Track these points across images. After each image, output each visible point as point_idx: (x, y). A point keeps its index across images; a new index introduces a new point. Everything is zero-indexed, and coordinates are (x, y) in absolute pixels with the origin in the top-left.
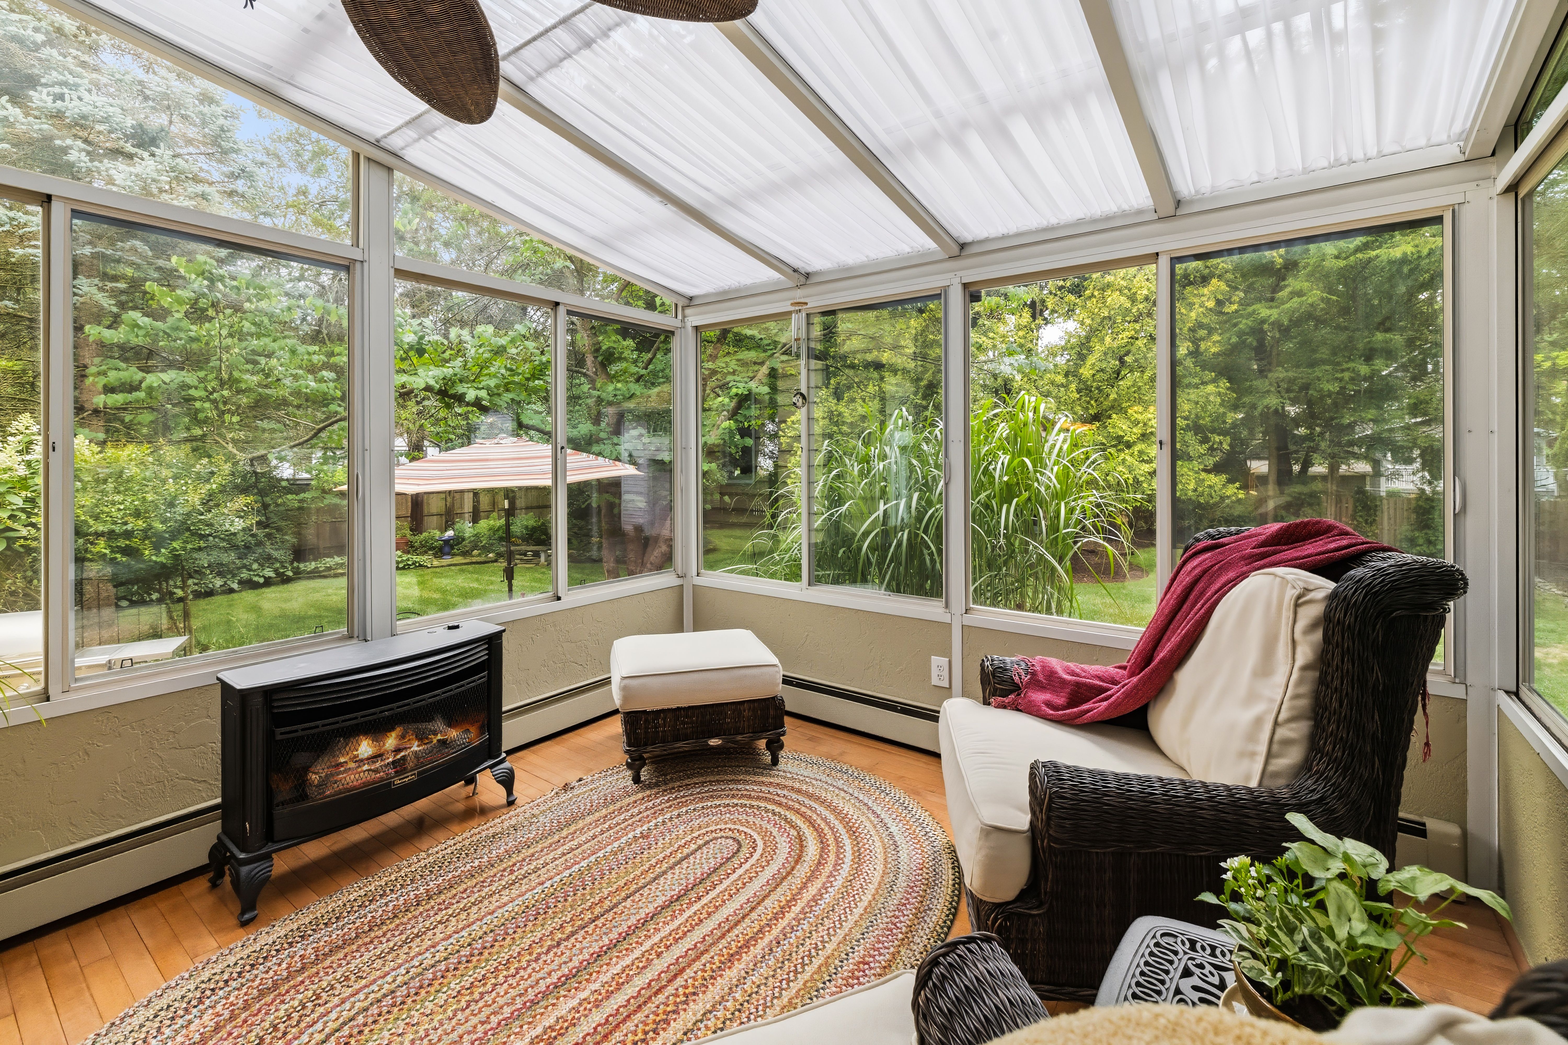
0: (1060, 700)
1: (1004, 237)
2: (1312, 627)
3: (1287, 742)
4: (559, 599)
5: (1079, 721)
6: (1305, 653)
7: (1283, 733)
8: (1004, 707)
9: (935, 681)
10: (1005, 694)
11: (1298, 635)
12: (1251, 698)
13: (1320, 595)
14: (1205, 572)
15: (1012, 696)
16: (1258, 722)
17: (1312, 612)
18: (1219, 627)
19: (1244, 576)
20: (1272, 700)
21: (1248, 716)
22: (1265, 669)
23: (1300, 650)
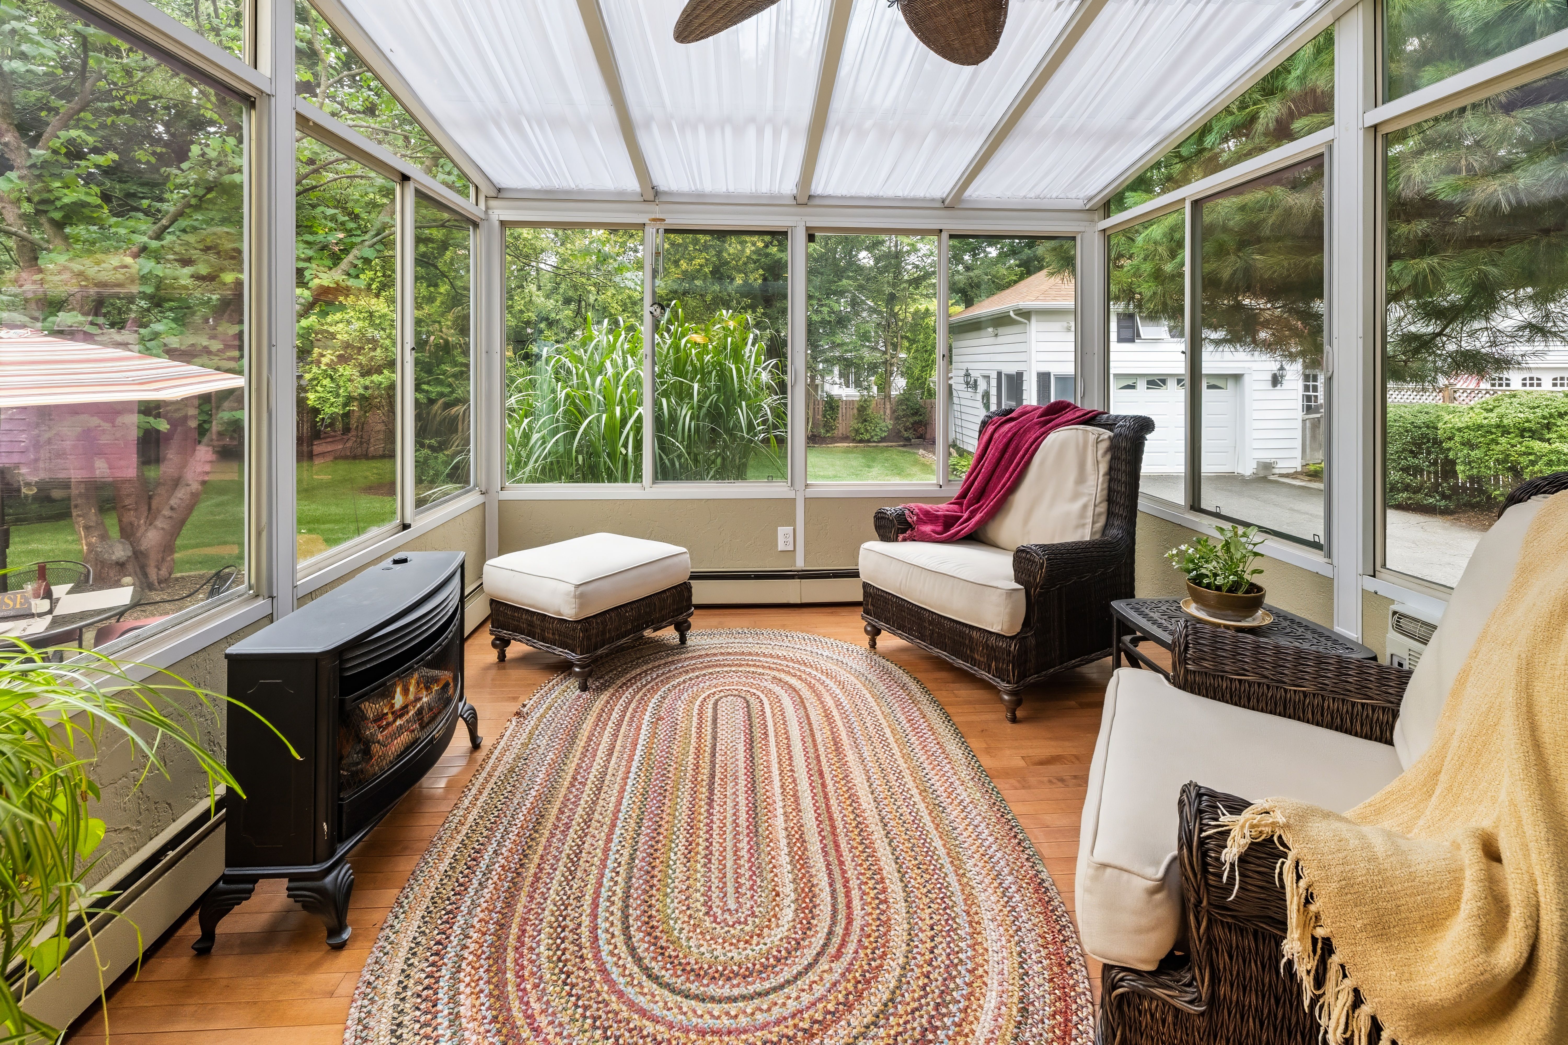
0: (939, 529)
1: (843, 197)
2: (1105, 453)
3: (1100, 514)
4: (405, 527)
5: (957, 537)
6: (1103, 468)
7: (1098, 510)
8: (904, 540)
9: (781, 547)
10: (904, 531)
11: (1099, 458)
12: (1076, 496)
13: (1106, 436)
14: (1015, 434)
15: (909, 532)
16: (1085, 507)
17: (1104, 445)
18: (1042, 463)
19: (1045, 434)
20: (1091, 495)
21: (1077, 505)
22: (1081, 479)
23: (1101, 466)
